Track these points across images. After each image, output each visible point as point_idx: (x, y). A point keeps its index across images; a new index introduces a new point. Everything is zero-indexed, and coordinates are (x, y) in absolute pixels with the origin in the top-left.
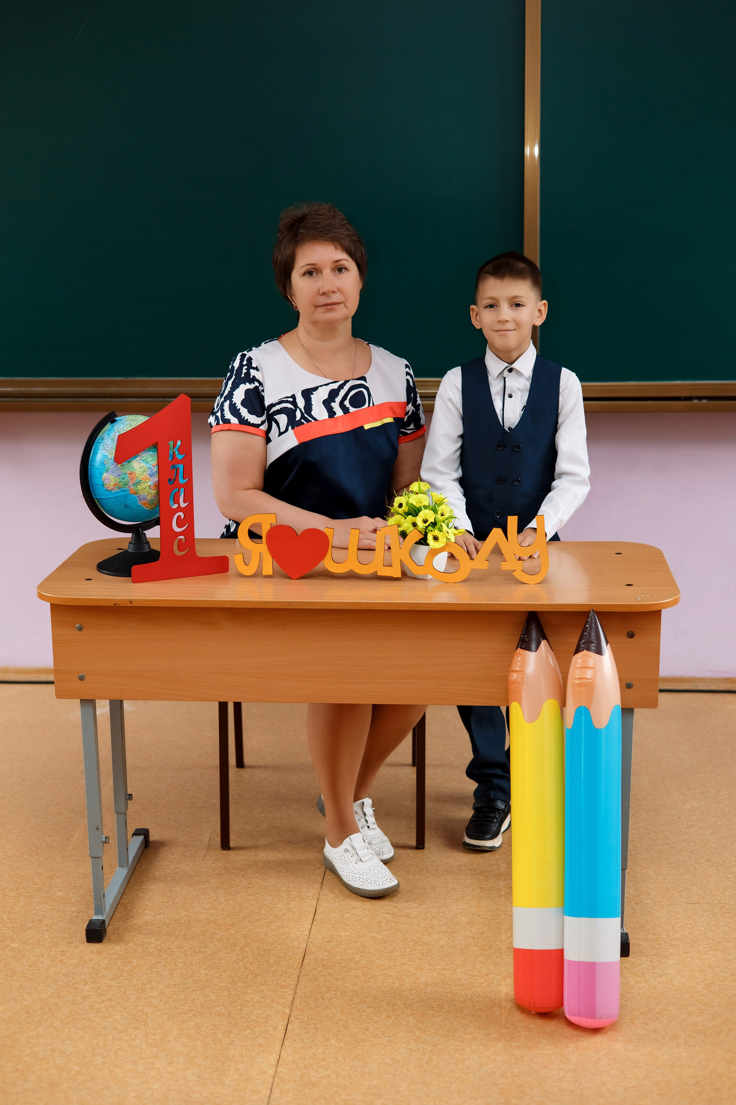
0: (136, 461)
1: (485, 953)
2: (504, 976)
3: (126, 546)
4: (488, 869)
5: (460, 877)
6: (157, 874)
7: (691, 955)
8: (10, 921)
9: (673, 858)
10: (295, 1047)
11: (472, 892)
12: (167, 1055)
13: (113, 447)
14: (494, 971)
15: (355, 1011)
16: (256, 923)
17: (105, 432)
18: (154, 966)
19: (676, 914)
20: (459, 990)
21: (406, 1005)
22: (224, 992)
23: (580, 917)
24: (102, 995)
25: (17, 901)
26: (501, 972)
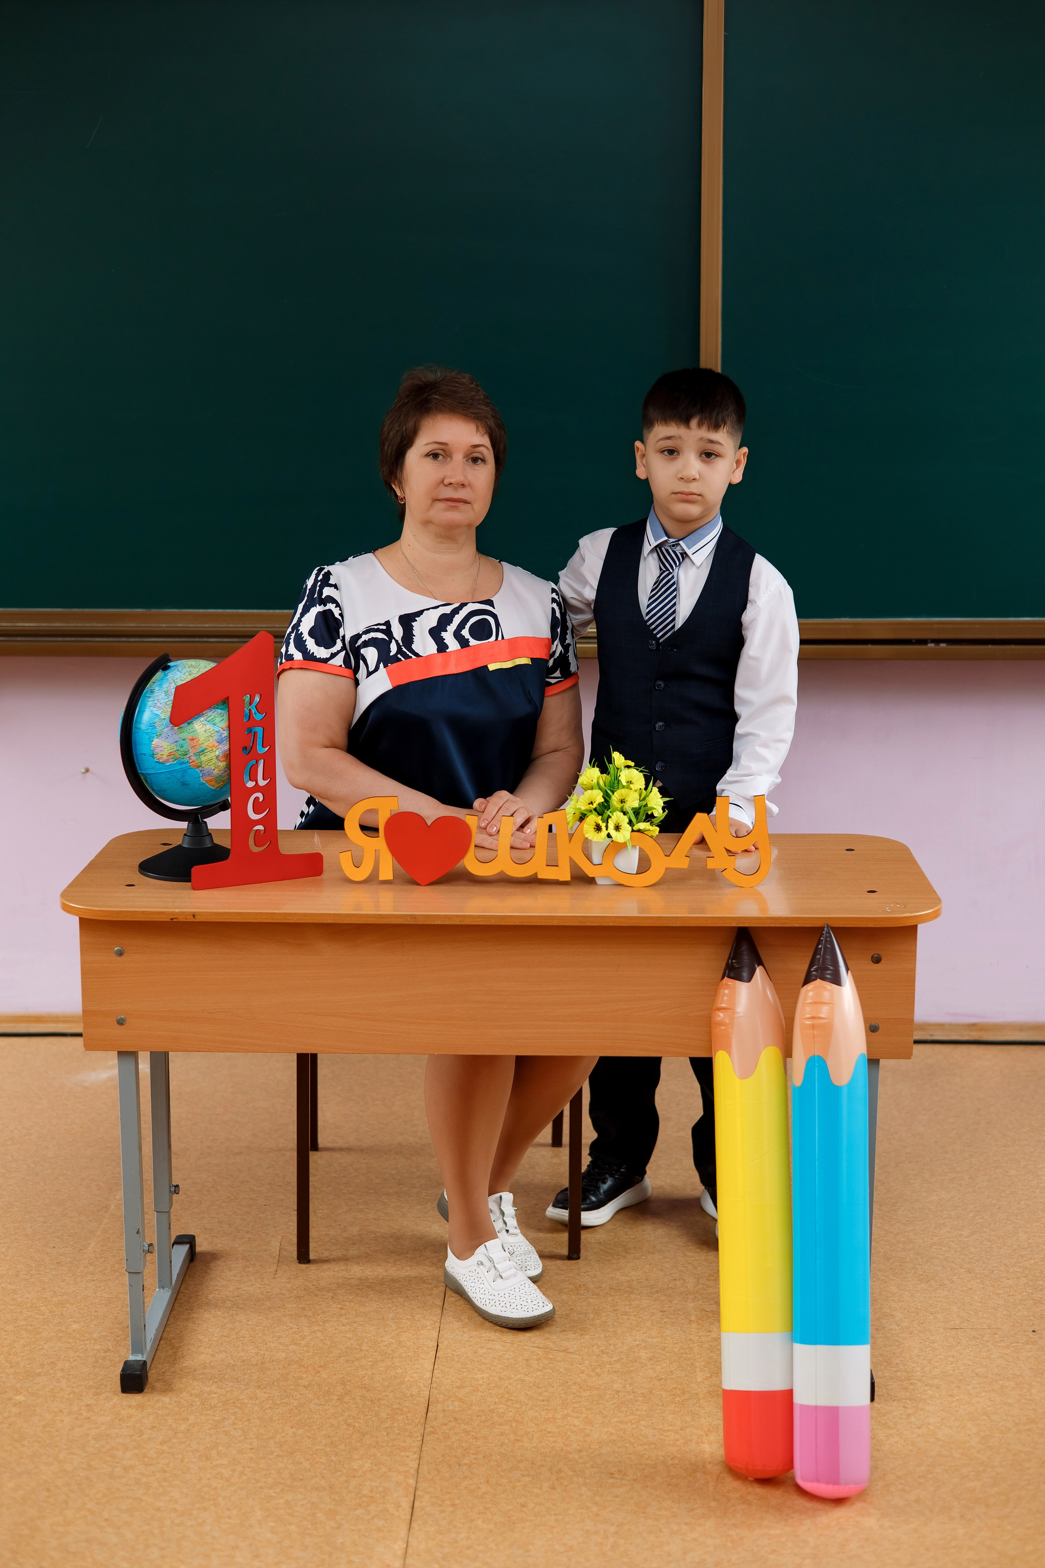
0: (199, 722)
1: (677, 1399)
2: (706, 1430)
3: (177, 841)
4: (670, 1286)
5: (633, 1296)
6: (210, 1297)
7: (957, 1398)
8: (10, 1365)
9: (921, 1269)
10: (428, 1531)
11: (651, 1318)
12: (251, 1545)
13: (168, 703)
14: (691, 1423)
15: (506, 1481)
16: (356, 1363)
17: (154, 683)
18: (219, 1424)
19: (932, 1343)
20: (646, 1449)
21: (575, 1472)
22: (321, 1458)
23: (816, 1343)
24: (151, 1464)
25: (17, 1337)
26: (702, 1425)
